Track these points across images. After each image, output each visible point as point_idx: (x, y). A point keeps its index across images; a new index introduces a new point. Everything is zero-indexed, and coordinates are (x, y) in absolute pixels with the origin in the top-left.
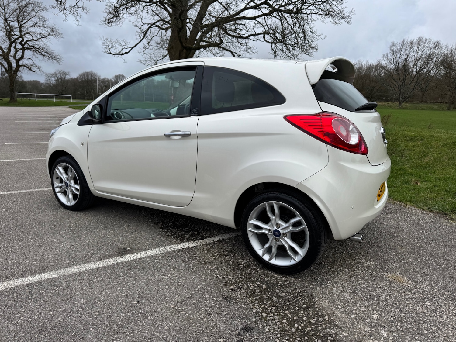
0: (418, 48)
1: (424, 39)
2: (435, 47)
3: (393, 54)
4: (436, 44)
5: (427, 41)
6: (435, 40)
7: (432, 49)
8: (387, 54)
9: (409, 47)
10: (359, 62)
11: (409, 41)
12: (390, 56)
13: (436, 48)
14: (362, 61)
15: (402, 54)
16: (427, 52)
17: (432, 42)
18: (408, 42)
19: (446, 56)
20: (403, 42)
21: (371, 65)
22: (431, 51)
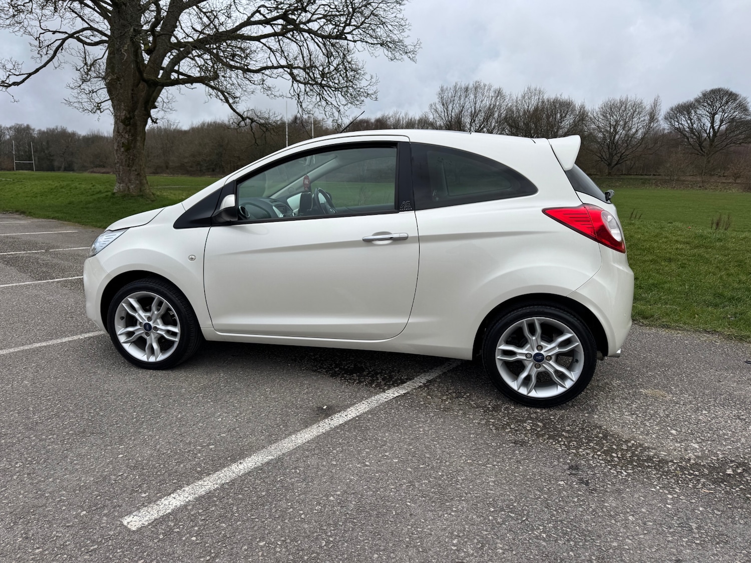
3: (443, 105)
8: (435, 104)
9: (463, 95)
10: (396, 114)
12: (440, 107)
14: (399, 113)
17: (492, 89)
18: (461, 88)
19: (510, 110)
20: (455, 87)
21: (413, 120)
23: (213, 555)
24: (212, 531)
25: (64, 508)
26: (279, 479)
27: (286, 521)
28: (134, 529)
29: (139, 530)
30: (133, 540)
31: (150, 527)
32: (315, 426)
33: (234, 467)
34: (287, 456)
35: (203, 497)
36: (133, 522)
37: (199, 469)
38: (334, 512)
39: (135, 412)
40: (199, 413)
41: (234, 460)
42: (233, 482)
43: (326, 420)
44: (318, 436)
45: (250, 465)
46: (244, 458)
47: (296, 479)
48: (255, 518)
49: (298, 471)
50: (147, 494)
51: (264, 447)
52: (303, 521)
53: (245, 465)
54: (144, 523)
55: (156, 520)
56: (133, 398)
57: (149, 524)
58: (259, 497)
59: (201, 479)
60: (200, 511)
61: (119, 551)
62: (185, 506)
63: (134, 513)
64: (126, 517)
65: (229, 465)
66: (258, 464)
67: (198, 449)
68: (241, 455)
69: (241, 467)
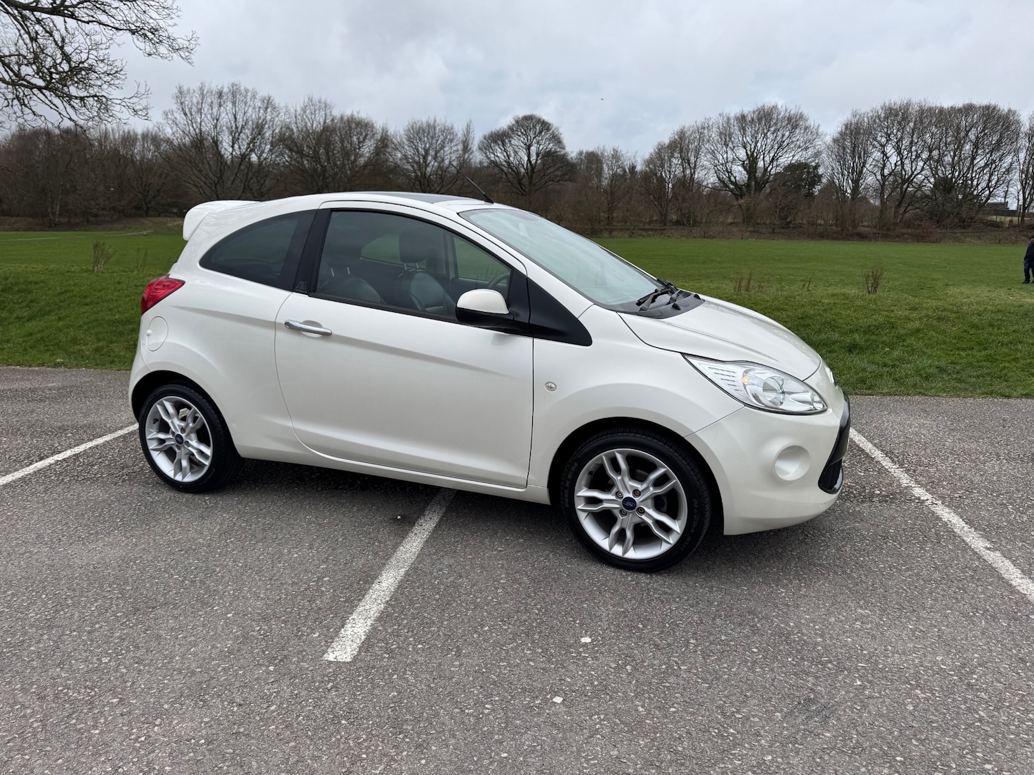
23: (455, 650)
24: (430, 636)
25: (240, 672)
26: (436, 582)
27: (485, 608)
28: (349, 660)
29: (356, 659)
30: (361, 667)
31: (362, 654)
32: (412, 535)
33: (376, 586)
34: (418, 564)
35: (381, 617)
36: (343, 651)
37: (342, 599)
38: (518, 589)
41: (368, 582)
42: (394, 598)
43: (416, 527)
44: (427, 541)
45: (391, 580)
46: (376, 578)
47: (452, 578)
48: (456, 615)
49: (446, 572)
50: (318, 634)
51: (384, 564)
52: (499, 603)
54: (352, 653)
55: (360, 647)
57: (359, 652)
58: (437, 600)
59: (357, 605)
60: (395, 627)
61: (360, 678)
62: (374, 629)
63: (330, 650)
64: (325, 656)
65: (370, 588)
66: (399, 578)
67: (315, 586)
68: (369, 578)
69: (384, 584)
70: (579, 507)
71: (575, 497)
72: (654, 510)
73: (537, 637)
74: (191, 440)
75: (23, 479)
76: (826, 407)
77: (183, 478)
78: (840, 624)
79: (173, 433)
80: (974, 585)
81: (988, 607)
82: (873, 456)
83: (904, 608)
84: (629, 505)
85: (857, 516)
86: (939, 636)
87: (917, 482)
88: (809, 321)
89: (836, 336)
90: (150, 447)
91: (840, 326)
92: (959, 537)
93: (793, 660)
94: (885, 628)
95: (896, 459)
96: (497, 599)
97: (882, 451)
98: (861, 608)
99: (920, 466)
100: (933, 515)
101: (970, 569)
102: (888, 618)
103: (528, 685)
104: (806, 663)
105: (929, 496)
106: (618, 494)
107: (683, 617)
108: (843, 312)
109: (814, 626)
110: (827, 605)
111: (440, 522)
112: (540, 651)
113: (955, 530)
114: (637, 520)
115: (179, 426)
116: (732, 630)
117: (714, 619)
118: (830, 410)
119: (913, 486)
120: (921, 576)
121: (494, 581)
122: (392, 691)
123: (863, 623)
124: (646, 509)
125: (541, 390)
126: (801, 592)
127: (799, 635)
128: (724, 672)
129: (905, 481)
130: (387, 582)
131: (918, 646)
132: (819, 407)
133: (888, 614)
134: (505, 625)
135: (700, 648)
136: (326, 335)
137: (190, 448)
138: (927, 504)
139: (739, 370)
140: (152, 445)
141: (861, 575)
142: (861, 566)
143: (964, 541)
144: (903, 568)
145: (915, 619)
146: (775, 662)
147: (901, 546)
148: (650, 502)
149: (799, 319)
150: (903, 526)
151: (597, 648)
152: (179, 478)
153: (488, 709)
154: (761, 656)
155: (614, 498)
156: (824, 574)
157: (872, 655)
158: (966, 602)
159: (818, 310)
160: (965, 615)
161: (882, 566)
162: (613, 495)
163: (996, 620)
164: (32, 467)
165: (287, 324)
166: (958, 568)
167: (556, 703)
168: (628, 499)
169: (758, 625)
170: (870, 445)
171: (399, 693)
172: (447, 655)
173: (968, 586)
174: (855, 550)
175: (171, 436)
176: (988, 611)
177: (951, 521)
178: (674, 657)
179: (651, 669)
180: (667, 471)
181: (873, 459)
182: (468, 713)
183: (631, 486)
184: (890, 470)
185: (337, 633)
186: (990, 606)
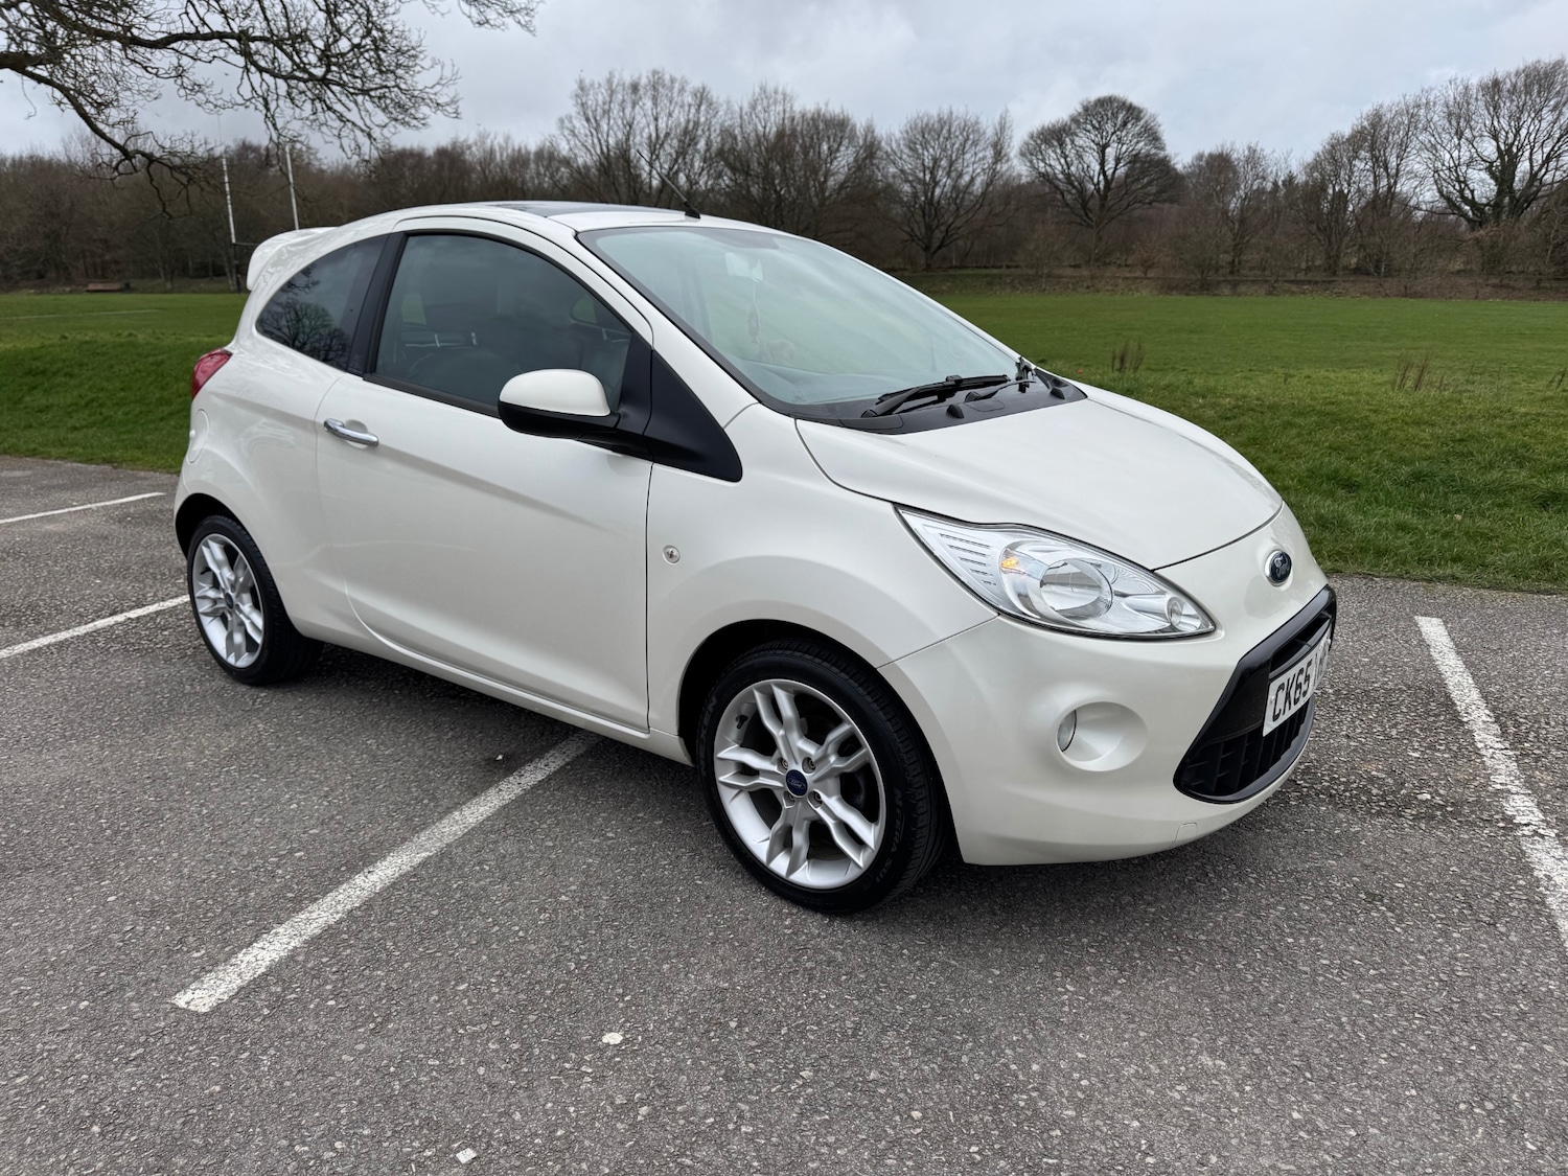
0: (655, 104)
1: (667, 78)
2: (699, 106)
4: (699, 95)
5: (677, 85)
6: (695, 83)
7: (693, 110)
11: (628, 80)
13: (703, 108)
15: (612, 122)
16: (680, 117)
22: (691, 116)
23: (379, 1020)
24: (362, 986)
25: (36, 1004)
26: (455, 886)
27: (494, 946)
28: (204, 1010)
29: (217, 1009)
30: (211, 1027)
31: (235, 1001)
32: (492, 791)
33: (359, 879)
34: (457, 847)
35: (320, 937)
36: (199, 998)
37: (290, 895)
38: (575, 918)
39: (101, 818)
40: (244, 800)
41: (354, 870)
42: (368, 905)
43: (511, 778)
44: (504, 807)
45: (389, 872)
46: (372, 863)
47: (488, 880)
48: (435, 952)
49: (487, 868)
50: (203, 952)
51: (404, 840)
52: (523, 941)
53: (380, 873)
54: (221, 997)
55: (241, 989)
56: (83, 794)
57: (232, 998)
58: (427, 919)
59: (302, 909)
60: (324, 960)
61: (191, 1048)
62: (292, 957)
63: (193, 986)
64: (177, 996)
65: (348, 879)
66: (406, 868)
67: (273, 863)
68: (364, 859)
69: (373, 878)
70: (722, 779)
71: (715, 759)
72: (838, 800)
73: (532, 1018)
74: (243, 604)
75: (61, 645)
76: (1211, 627)
77: (237, 660)
78: (1140, 1084)
79: (223, 590)
80: (1513, 1037)
81: (1514, 1097)
82: (1465, 720)
83: (1310, 1069)
84: (796, 784)
85: (1345, 845)
86: (1350, 1148)
87: (1530, 784)
88: (1473, 446)
89: (1521, 476)
90: (200, 610)
91: (1535, 457)
92: (1549, 916)
93: (979, 1153)
94: (1235, 1110)
95: (1512, 730)
96: (527, 932)
97: (1493, 710)
98: (1212, 1052)
99: (1558, 749)
100: (1519, 859)
101: (1527, 995)
102: (1257, 1087)
103: (442, 1113)
104: (1002, 1163)
105: (1536, 817)
106: (781, 762)
107: (826, 1017)
108: (1550, 432)
109: (1081, 1079)
110: (1142, 1034)
111: (555, 773)
112: (516, 1046)
113: (1550, 900)
114: (811, 815)
115: (229, 580)
116: (902, 1061)
117: (884, 1031)
118: (1221, 633)
119: (1514, 790)
120: (1401, 996)
121: (550, 897)
122: (217, 1084)
123: (1192, 1089)
124: (823, 797)
125: (658, 557)
126: (1106, 998)
127: (1035, 1094)
128: (818, 1154)
129: (1502, 779)
130: (385, 871)
131: (1283, 1167)
132: (1191, 625)
133: (1266, 1076)
134: (498, 984)
135: (810, 1090)
136: (372, 445)
137: (241, 616)
138: (1519, 833)
139: (998, 541)
140: (204, 607)
141: (1264, 975)
142: (1279, 957)
143: (1554, 927)
144: (1372, 972)
145: (1318, 1097)
146: (936, 1150)
147: (1400, 920)
148: (833, 784)
149: (1454, 441)
150: (1434, 879)
151: (618, 1059)
152: (231, 660)
153: (334, 1149)
154: (919, 1130)
155: (775, 768)
156: (1184, 962)
157: (1163, 1169)
158: (1468, 1075)
159: (1499, 426)
160: (1447, 1109)
161: (1325, 962)
162: (773, 764)
163: (1516, 1133)
164: (91, 625)
165: (326, 424)
166: (1500, 991)
167: (458, 1162)
168: (794, 774)
169: (965, 1059)
170: (1475, 695)
171: (226, 1088)
172: (360, 1027)
173: (1498, 1037)
174: (1290, 918)
175: (222, 596)
176: (1509, 1105)
177: (1549, 878)
178: (748, 1102)
179: (682, 1122)
180: (853, 728)
181: (1462, 723)
182: (296, 1153)
183: (801, 751)
184: (1483, 752)
185: (233, 953)
186: (1521, 1096)
